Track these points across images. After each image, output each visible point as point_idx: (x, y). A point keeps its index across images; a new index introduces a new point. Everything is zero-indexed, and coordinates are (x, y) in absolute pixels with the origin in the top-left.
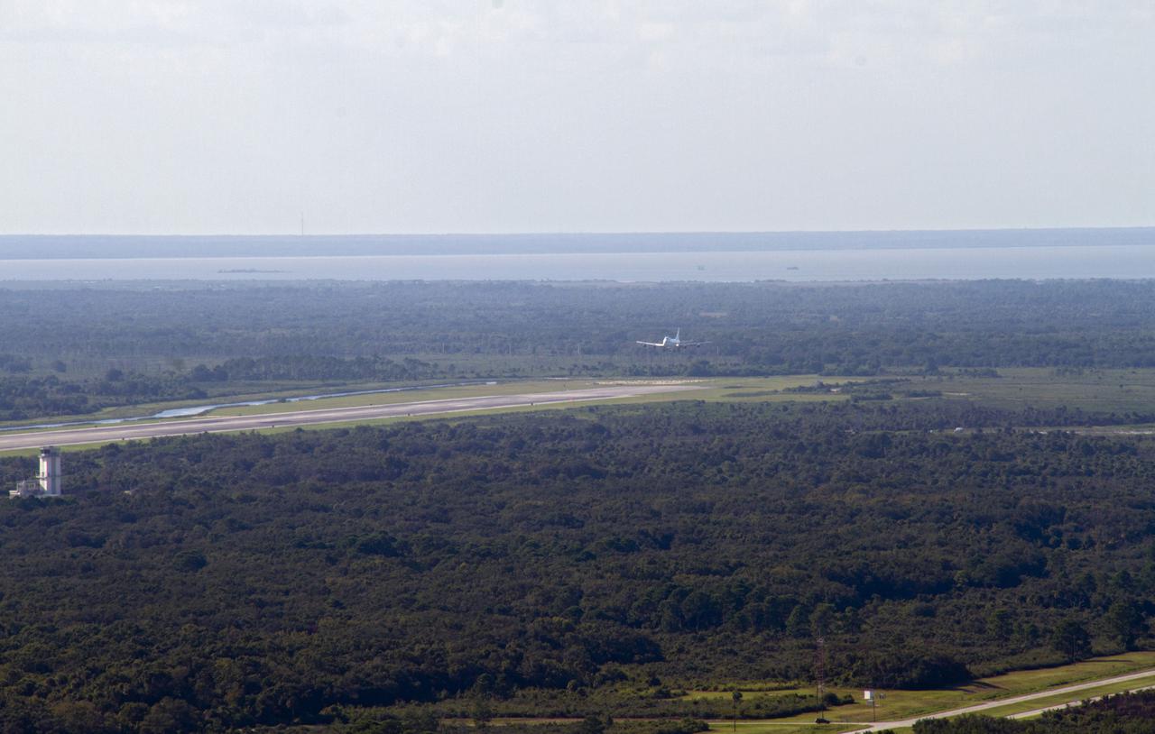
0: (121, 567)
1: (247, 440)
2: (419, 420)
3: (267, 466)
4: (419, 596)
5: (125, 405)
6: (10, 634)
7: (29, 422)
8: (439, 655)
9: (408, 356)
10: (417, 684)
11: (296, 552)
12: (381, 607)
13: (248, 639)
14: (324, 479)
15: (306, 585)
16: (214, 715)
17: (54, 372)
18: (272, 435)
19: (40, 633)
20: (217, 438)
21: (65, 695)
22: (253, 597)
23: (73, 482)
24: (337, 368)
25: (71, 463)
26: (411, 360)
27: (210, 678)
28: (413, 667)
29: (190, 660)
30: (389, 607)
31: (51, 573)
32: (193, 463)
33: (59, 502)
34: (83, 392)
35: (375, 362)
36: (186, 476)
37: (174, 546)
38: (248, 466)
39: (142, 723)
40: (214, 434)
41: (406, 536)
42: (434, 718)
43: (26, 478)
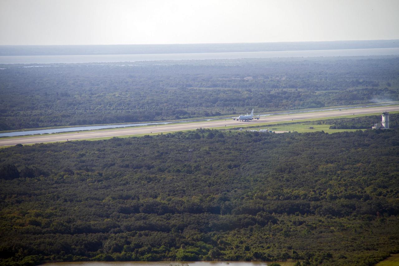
6: (373, 175)
17: (387, 87)
19: (383, 175)
21: (392, 196)
23: (393, 124)
25: (393, 117)
31: (387, 155)
33: (389, 131)
34: (397, 93)
43: (378, 122)
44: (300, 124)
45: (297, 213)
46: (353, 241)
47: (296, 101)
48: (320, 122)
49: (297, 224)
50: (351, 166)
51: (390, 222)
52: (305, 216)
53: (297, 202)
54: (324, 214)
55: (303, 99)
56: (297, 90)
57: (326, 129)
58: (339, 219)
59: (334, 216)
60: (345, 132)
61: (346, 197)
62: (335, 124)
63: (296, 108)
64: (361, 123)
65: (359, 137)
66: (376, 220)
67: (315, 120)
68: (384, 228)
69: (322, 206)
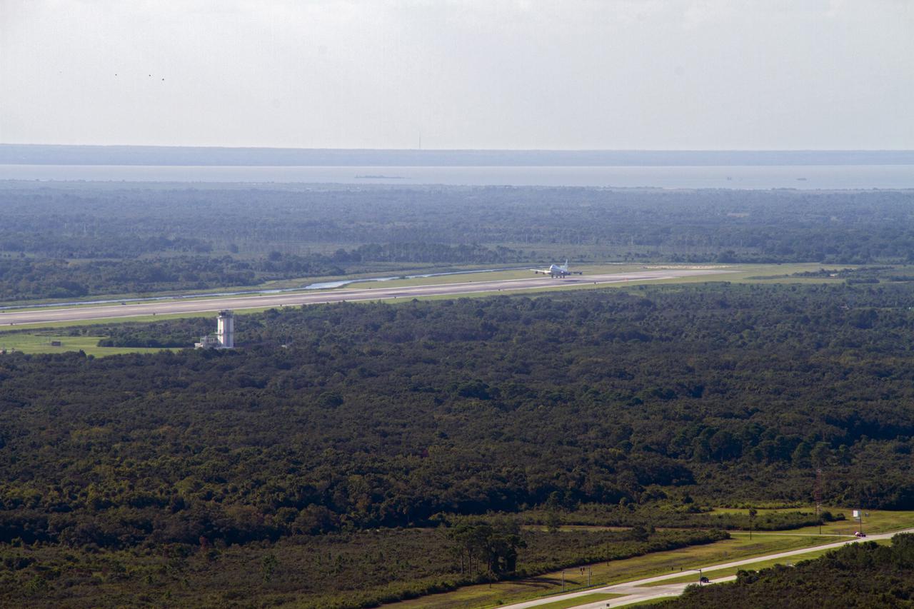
0: (278, 404)
1: (376, 308)
2: (508, 294)
3: (390, 328)
4: (506, 430)
5: (282, 279)
6: (195, 453)
7: (210, 291)
8: (521, 476)
9: (499, 244)
10: (504, 498)
11: (412, 395)
12: (476, 438)
13: (374, 461)
14: (433, 339)
15: (419, 420)
16: (349, 518)
17: (229, 253)
18: (394, 305)
19: (217, 452)
20: (352, 305)
21: (235, 501)
22: (378, 428)
23: (243, 338)
24: (445, 253)
25: (242, 323)
26: (502, 248)
27: (345, 491)
28: (501, 485)
29: (330, 476)
30: (483, 438)
31: (226, 407)
32: (334, 324)
33: (232, 353)
34: (251, 268)
35: (474, 249)
36: (328, 334)
37: (319, 388)
38: (376, 328)
39: (293, 523)
40: (350, 303)
41: (497, 384)
42: (517, 525)
43: (208, 334)
44: (29, 334)
45: (16, 540)
46: (143, 605)
47: (20, 280)
48: (75, 331)
49: (16, 564)
50: (145, 432)
51: (229, 559)
52: (34, 546)
53: (18, 514)
54: (79, 542)
55: (37, 277)
56: (23, 256)
57: (90, 347)
58: (113, 552)
59: (101, 546)
60: (132, 354)
61: (131, 504)
62: (112, 335)
63: (21, 296)
64: (170, 333)
65: (165, 365)
66: (197, 554)
67: (64, 326)
68: (215, 574)
69: (74, 524)
